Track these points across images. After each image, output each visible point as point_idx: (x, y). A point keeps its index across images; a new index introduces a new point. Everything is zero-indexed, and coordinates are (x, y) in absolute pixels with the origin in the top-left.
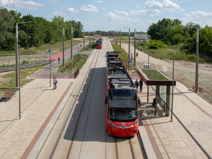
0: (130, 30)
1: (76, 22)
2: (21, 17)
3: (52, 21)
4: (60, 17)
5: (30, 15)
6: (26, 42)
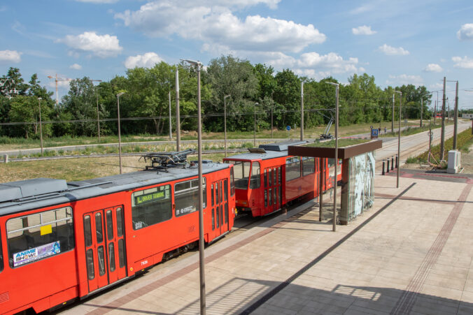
0: (457, 84)
1: (416, 88)
2: (274, 75)
3: (349, 84)
4: (367, 76)
5: (288, 70)
6: (281, 118)
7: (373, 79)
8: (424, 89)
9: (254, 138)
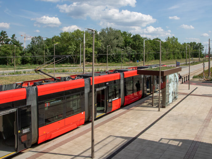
1: (197, 44)
2: (132, 36)
4: (174, 38)
5: (138, 34)
6: (134, 56)
7: (177, 39)
8: (200, 44)
9: (121, 66)
